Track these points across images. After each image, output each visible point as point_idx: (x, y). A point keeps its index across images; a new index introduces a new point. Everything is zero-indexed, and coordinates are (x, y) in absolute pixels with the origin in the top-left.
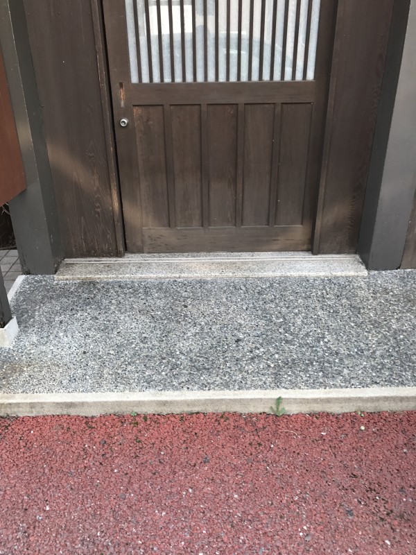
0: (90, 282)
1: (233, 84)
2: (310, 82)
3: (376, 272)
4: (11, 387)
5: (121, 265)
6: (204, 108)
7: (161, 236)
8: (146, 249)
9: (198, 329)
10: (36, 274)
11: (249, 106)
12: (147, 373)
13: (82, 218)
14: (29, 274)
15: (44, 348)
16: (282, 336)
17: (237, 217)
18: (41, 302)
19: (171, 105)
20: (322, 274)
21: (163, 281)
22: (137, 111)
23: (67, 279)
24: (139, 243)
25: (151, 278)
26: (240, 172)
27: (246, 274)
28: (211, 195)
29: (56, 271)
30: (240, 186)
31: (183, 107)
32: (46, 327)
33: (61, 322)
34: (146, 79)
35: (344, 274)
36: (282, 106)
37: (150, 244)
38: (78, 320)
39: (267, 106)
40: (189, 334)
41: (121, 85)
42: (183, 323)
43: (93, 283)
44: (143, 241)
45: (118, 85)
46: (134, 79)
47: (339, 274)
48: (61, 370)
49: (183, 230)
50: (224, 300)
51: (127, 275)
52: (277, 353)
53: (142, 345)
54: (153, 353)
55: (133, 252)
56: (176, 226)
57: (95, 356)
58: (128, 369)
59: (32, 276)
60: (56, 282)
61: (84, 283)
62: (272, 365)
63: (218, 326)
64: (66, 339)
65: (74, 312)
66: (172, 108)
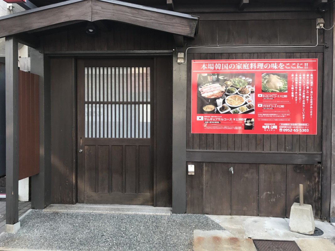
0: (56, 213)
1: (121, 139)
2: (149, 139)
3: (175, 214)
4: (9, 246)
5: (71, 207)
6: (110, 146)
7: (92, 196)
8: (85, 202)
9: (89, 231)
10: (37, 209)
11: (127, 147)
12: (61, 245)
13: (61, 187)
14: (34, 209)
15: (27, 234)
16: (121, 235)
17: (123, 189)
18: (34, 219)
19: (98, 145)
20: (151, 214)
21: (85, 213)
22: (86, 147)
23: (48, 211)
24: (82, 199)
25: (81, 212)
26: (124, 170)
27: (120, 212)
28: (113, 179)
29: (45, 208)
30: (124, 176)
31: (103, 146)
32: (31, 227)
33: (37, 226)
34: (90, 136)
35: (160, 214)
36: (139, 147)
37: (87, 200)
38: (44, 225)
39: (134, 146)
40: (85, 232)
41: (81, 138)
42: (84, 228)
43: (57, 213)
44: (84, 198)
45: (80, 138)
46: (86, 136)
47: (158, 214)
48: (29, 242)
49: (101, 193)
50: (106, 221)
51: (72, 211)
52: (115, 240)
53: (64, 235)
54: (67, 238)
55: (80, 203)
56: (98, 192)
57: (44, 238)
58: (55, 243)
59: (35, 210)
60: (43, 212)
61: (54, 213)
62: (111, 244)
63: (98, 230)
64: (36, 232)
65: (44, 223)
66: (99, 146)
